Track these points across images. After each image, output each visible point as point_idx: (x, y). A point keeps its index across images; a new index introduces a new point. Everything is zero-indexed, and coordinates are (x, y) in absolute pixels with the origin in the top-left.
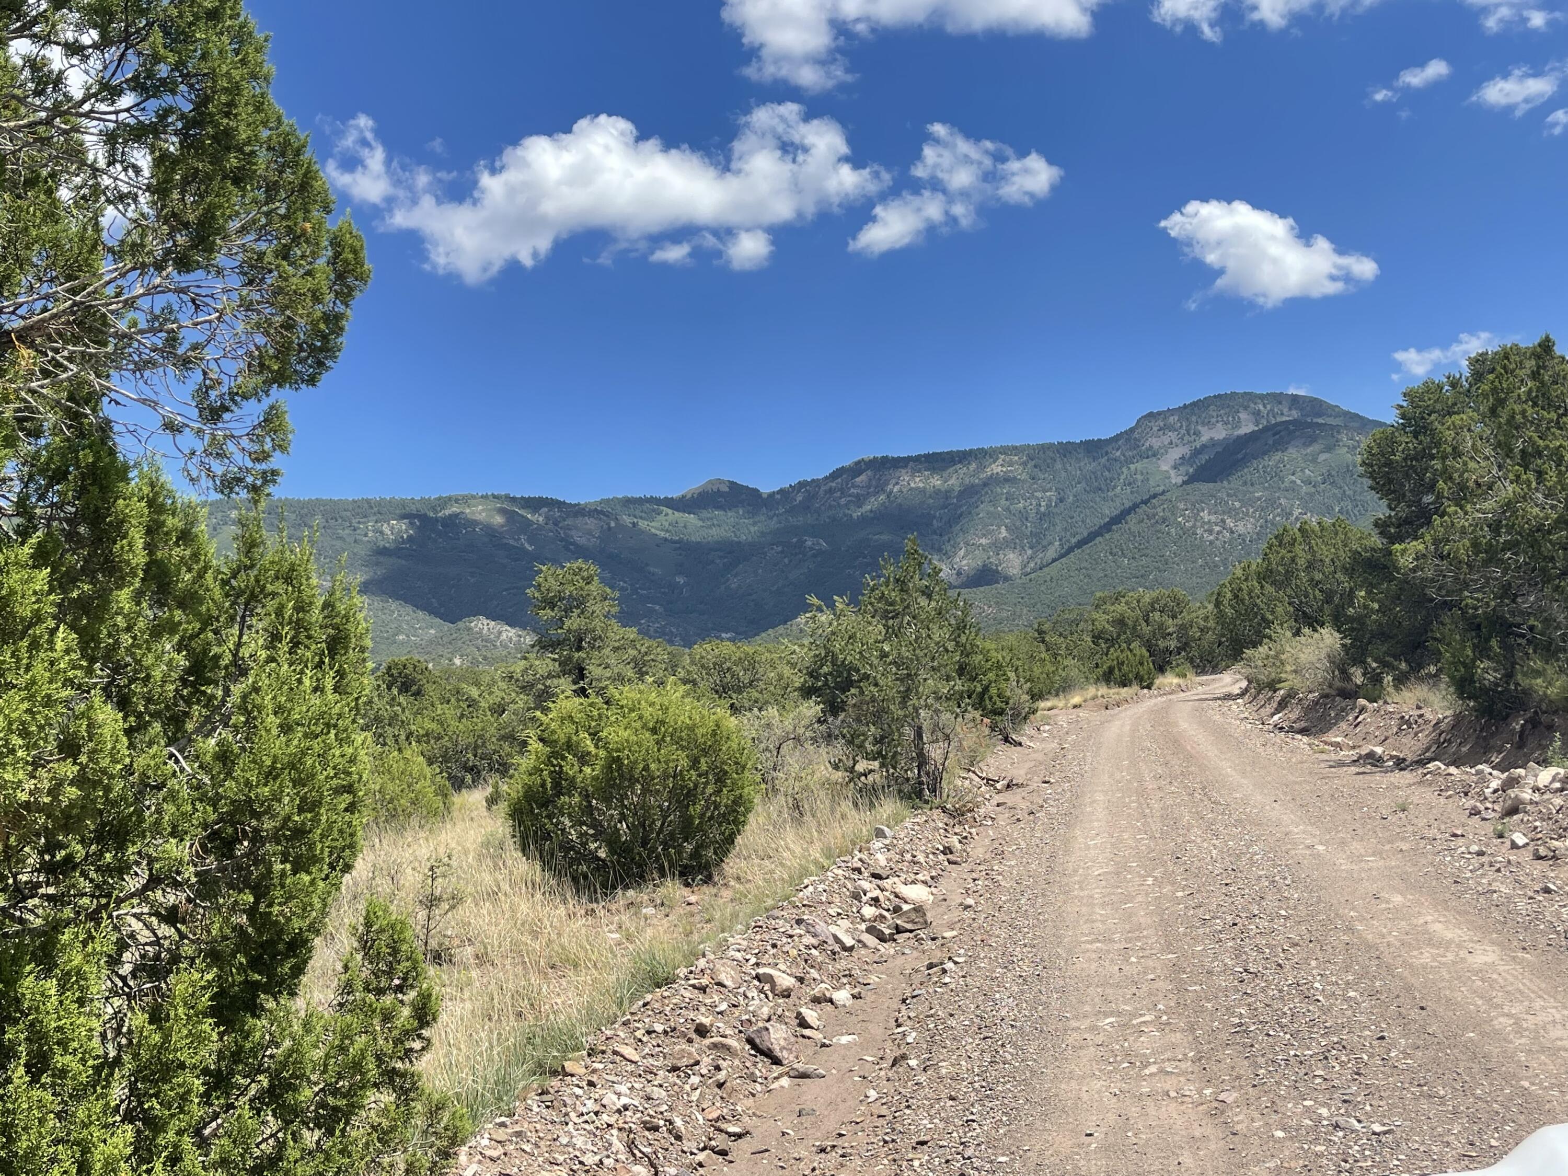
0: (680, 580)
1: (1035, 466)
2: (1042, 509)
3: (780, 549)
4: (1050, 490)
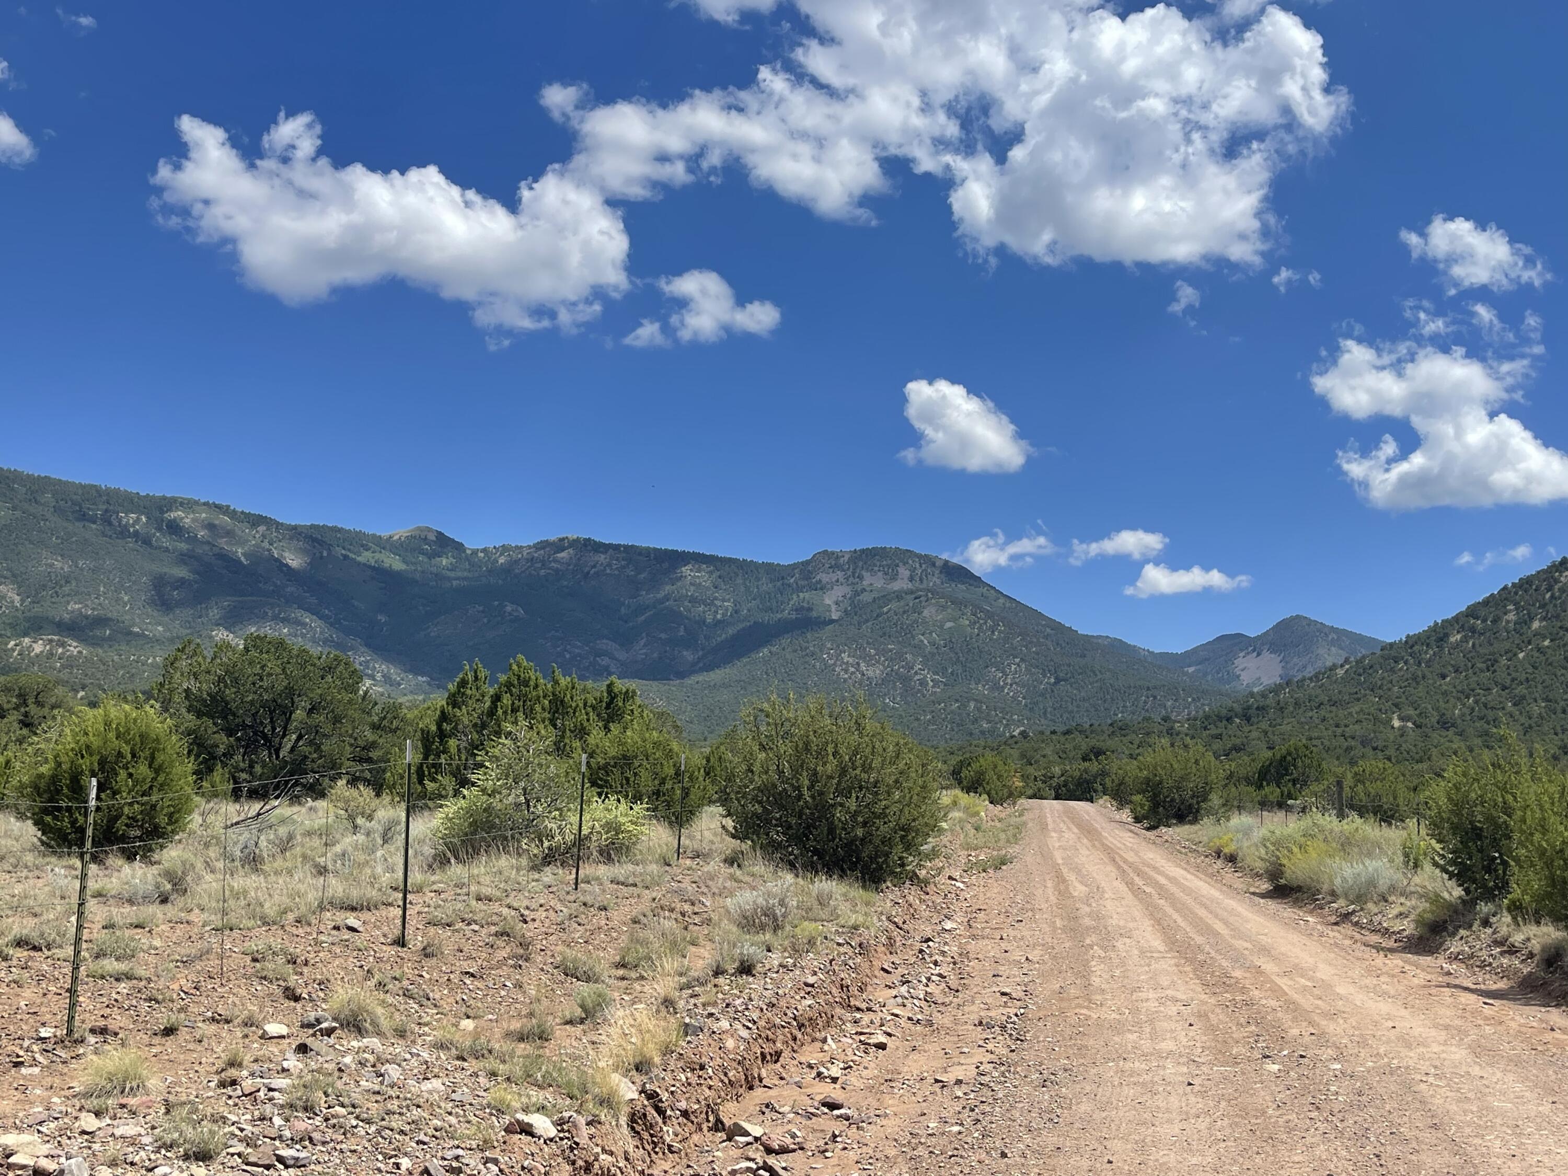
0: (382, 618)
1: (720, 577)
2: (719, 616)
3: (481, 608)
4: (729, 600)
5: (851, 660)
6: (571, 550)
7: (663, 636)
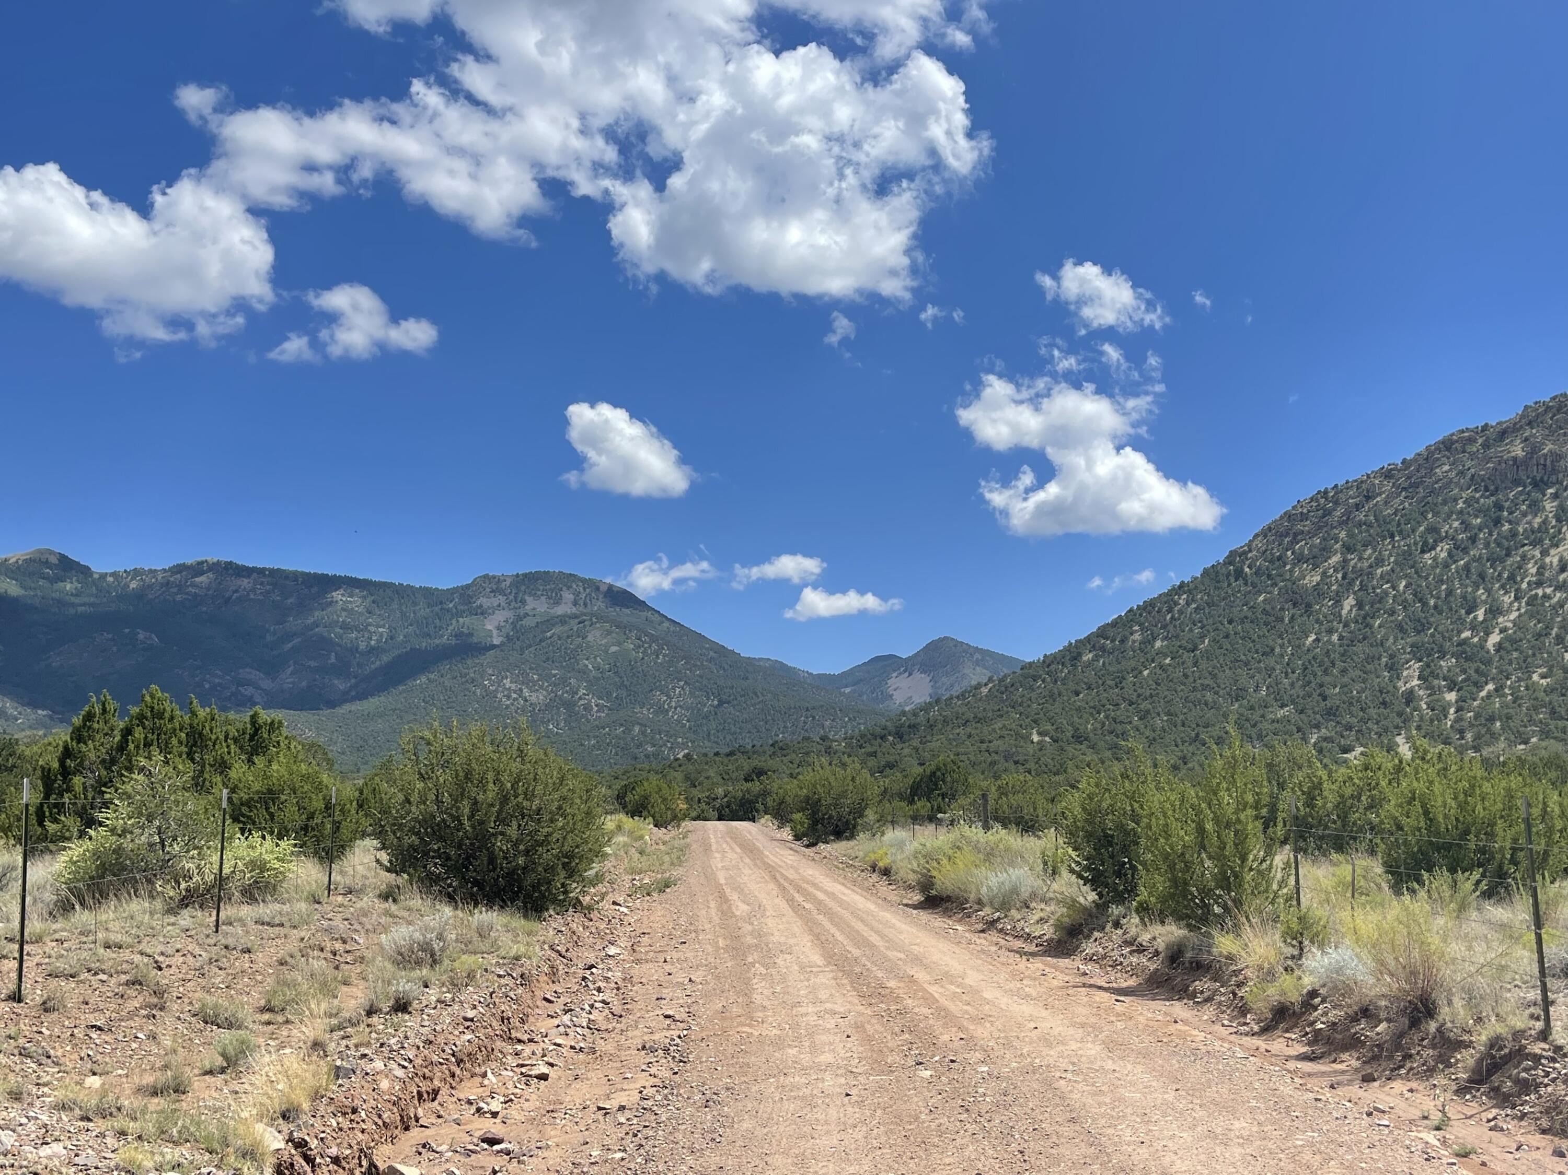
1: (374, 602)
2: (373, 643)
3: (110, 636)
4: (383, 626)
5: (513, 686)
6: (210, 575)
7: (313, 664)
